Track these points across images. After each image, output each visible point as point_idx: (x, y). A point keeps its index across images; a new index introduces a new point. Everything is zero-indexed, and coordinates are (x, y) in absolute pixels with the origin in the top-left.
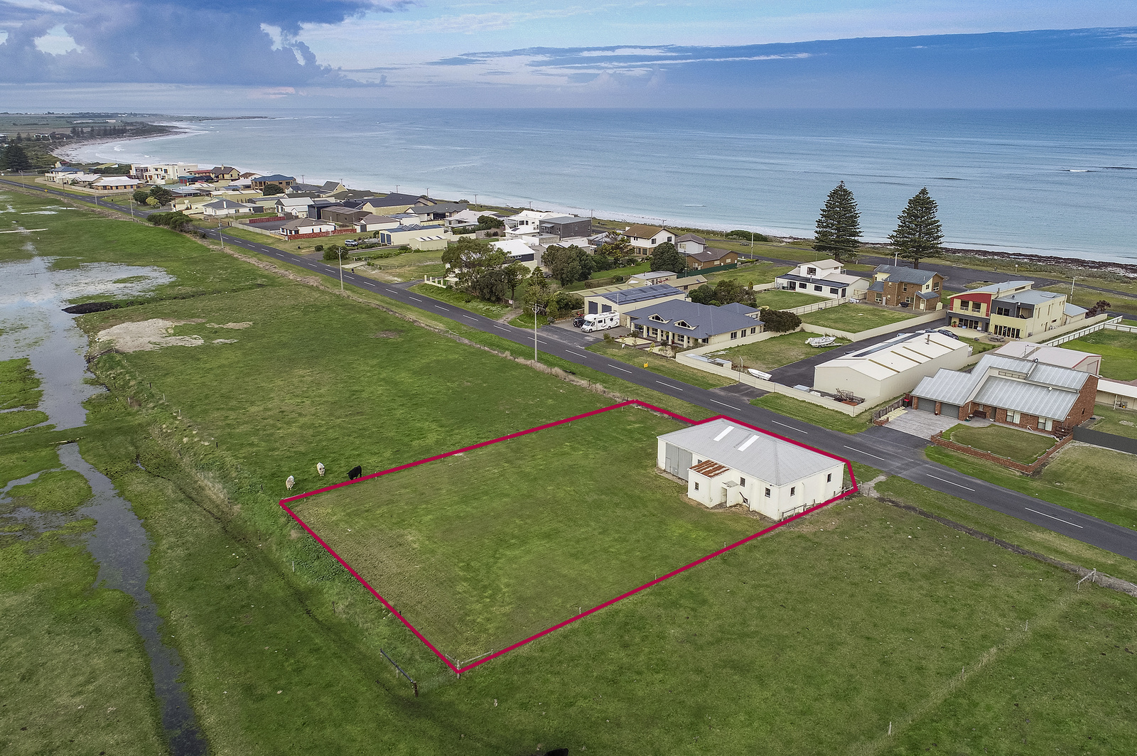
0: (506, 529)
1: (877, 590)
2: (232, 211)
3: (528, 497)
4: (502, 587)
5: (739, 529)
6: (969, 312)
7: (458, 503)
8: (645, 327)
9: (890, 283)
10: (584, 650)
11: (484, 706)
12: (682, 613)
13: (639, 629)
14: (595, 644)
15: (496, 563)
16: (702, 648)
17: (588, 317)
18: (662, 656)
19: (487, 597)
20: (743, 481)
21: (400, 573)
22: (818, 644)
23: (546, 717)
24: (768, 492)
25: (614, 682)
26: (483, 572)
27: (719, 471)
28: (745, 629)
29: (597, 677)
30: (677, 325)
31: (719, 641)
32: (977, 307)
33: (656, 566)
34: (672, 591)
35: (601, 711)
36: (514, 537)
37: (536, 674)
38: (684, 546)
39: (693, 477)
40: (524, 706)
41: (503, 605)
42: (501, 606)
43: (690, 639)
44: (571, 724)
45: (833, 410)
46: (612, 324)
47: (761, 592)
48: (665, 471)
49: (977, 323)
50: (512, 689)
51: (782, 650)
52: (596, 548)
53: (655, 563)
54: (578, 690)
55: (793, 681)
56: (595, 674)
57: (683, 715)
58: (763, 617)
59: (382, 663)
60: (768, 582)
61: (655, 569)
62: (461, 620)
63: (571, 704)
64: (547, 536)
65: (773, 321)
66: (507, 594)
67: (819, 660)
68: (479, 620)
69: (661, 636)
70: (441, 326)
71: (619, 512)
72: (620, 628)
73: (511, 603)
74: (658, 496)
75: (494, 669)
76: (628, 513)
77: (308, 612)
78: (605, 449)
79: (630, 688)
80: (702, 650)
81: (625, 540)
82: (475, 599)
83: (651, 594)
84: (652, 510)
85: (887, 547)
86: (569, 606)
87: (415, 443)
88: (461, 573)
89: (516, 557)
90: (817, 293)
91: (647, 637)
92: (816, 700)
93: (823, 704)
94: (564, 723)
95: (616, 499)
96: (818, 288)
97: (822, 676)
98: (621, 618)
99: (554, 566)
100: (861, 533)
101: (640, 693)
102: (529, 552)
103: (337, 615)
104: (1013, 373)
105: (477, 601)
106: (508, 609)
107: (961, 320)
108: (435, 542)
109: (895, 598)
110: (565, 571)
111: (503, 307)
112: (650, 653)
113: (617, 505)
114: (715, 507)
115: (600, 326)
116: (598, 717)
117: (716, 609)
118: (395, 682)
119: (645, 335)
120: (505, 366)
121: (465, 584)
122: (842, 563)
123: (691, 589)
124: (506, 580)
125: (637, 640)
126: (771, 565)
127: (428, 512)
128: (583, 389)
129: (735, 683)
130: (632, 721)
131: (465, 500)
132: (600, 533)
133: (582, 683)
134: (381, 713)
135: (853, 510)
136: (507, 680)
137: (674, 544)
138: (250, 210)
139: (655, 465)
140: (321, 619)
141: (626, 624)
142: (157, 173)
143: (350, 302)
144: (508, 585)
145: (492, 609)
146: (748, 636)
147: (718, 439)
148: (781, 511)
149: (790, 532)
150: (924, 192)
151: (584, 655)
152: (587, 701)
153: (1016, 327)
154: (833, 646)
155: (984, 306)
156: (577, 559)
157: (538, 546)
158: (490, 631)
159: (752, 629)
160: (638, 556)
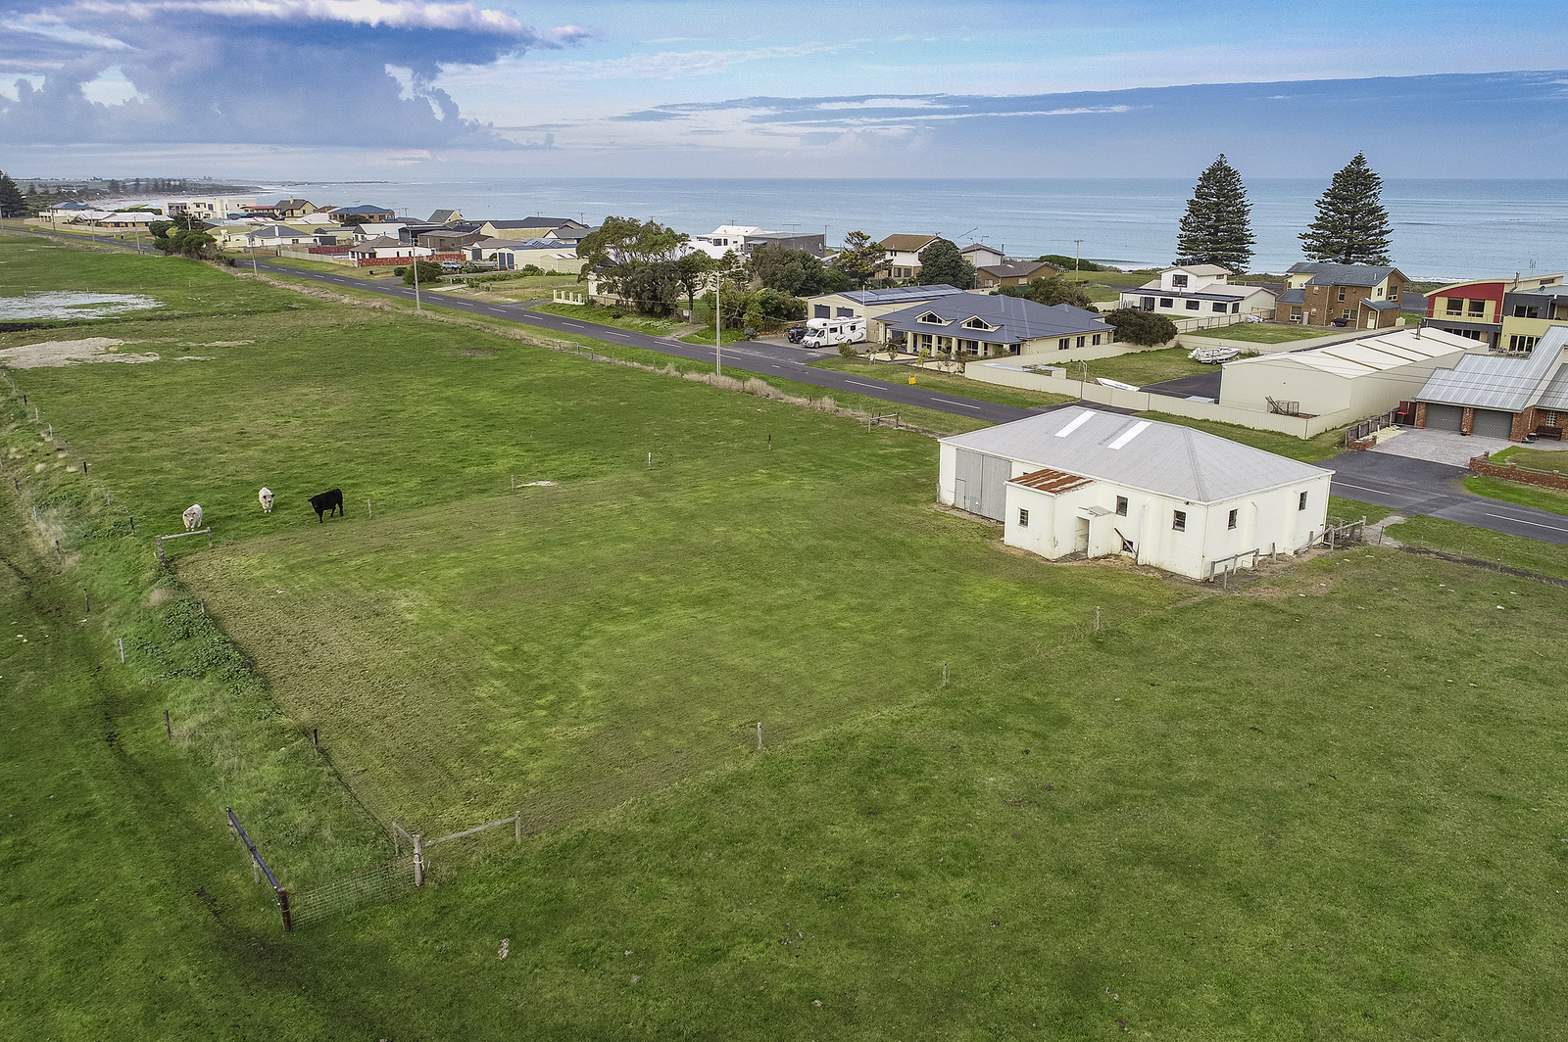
0: (614, 590)
1: (1473, 700)
2: (288, 241)
3: (673, 542)
4: (583, 687)
5: (1120, 593)
6: (1464, 317)
7: (525, 550)
8: (910, 337)
9: (1316, 290)
10: (764, 819)
11: (467, 957)
12: (1012, 742)
13: (905, 774)
14: (793, 808)
15: (578, 645)
16: (1069, 816)
17: (814, 323)
18: (967, 834)
19: (541, 707)
20: (1122, 506)
21: (357, 663)
22: (1370, 809)
23: (637, 990)
24: (1180, 519)
25: (840, 897)
26: (545, 661)
27: (1073, 484)
28: (1175, 778)
29: (792, 884)
30: (965, 326)
31: (1112, 802)
32: (1477, 307)
33: (943, 652)
34: (984, 698)
35: (800, 975)
36: (628, 602)
37: (629, 878)
38: (1003, 619)
39: (1017, 498)
40: (581, 959)
41: (577, 720)
42: (571, 725)
43: (1037, 796)
44: (710, 1012)
45: (1265, 431)
46: (855, 336)
47: (1198, 701)
48: (953, 507)
49: (1478, 331)
50: (558, 911)
51: (1281, 823)
52: (807, 620)
53: (940, 647)
54: (739, 917)
55: (1332, 901)
56: (789, 877)
57: (1039, 987)
58: (1212, 752)
59: (231, 847)
60: (1208, 683)
61: (941, 659)
62: (466, 754)
63: (717, 955)
64: (703, 601)
65: (1130, 325)
66: (589, 702)
67: (1388, 847)
68: (509, 752)
69: (964, 791)
70: (567, 343)
71: (859, 565)
72: (859, 772)
73: (596, 719)
74: (942, 541)
75: (519, 862)
76: (879, 567)
77: (111, 739)
78: (834, 478)
79: (882, 913)
80: (1071, 822)
81: (872, 608)
82: (514, 710)
83: (934, 704)
84: (933, 564)
85: (1459, 624)
86: (734, 726)
87: (471, 471)
88: (495, 664)
89: (626, 636)
91: (926, 790)
92: (1414, 949)
93: (1439, 960)
94: (690, 1008)
95: (853, 546)
96: (1192, 306)
97: (1409, 887)
98: (862, 750)
99: (711, 651)
100: (1388, 602)
101: (912, 927)
102: (658, 627)
103: (173, 742)
105: (517, 715)
106: (586, 730)
108: (457, 611)
109: (1524, 716)
110: (733, 660)
111: (672, 322)
112: (935, 827)
113: (856, 555)
114: (1064, 558)
115: (832, 339)
116: (791, 991)
117: (1092, 734)
118: (246, 893)
119: (910, 348)
120: (665, 382)
121: (497, 683)
122: (1367, 649)
123: (1029, 695)
124: (594, 676)
125: (902, 797)
126: (1208, 652)
127: (459, 562)
128: (799, 408)
129: (1173, 903)
130: (890, 1002)
131: (541, 546)
132: (817, 598)
133: (750, 898)
134: (171, 974)
135: (1358, 565)
136: (547, 890)
137: (982, 616)
138: (315, 240)
139: (935, 499)
140: (131, 752)
141: (875, 763)
142: (198, 210)
143: (427, 321)
144: (596, 685)
145: (547, 730)
146: (1184, 791)
147: (1063, 433)
148: (1210, 559)
149: (1234, 598)
150: (1359, 161)
151: (761, 830)
152: (761, 945)
154: (1411, 814)
155: (1490, 306)
156: (764, 638)
157: (678, 617)
158: (532, 777)
159: (1193, 776)
160: (901, 635)
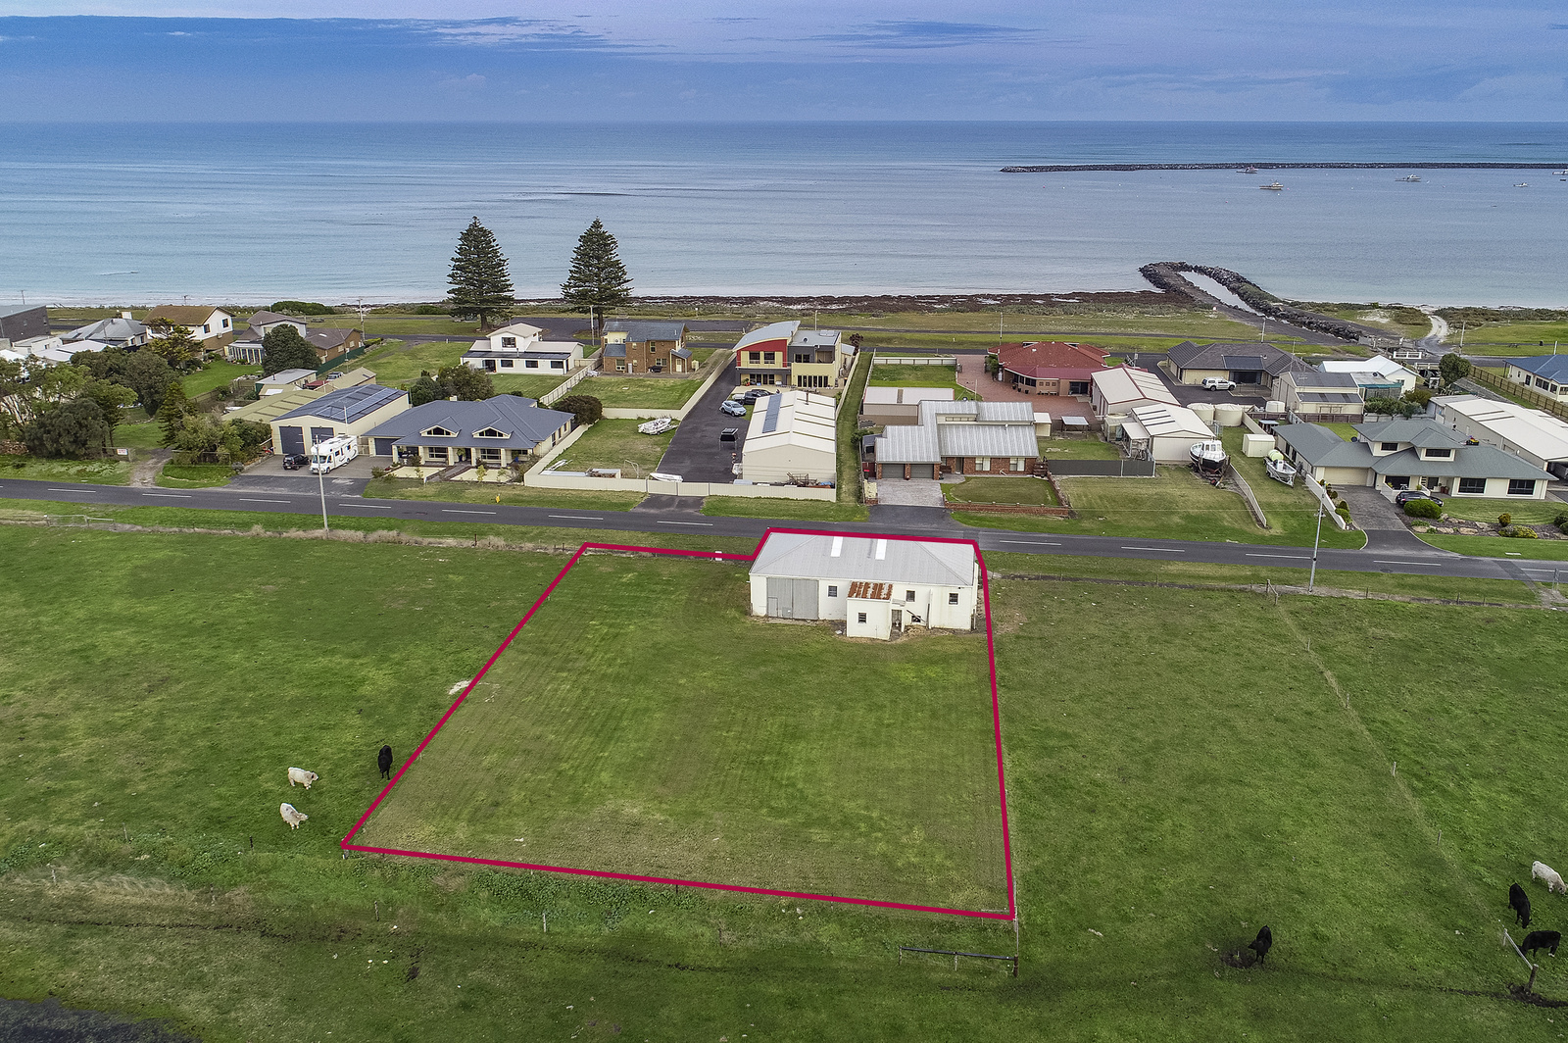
6: (762, 365)
8: (421, 449)
9: (634, 344)
16: (1149, 778)
20: (910, 596)
21: (711, 858)
24: (954, 598)
25: (1146, 849)
27: (885, 590)
30: (477, 436)
31: (1148, 765)
32: (770, 357)
36: (755, 753)
39: (855, 607)
43: (1125, 775)
47: (1092, 703)
48: (767, 617)
49: (772, 376)
51: (1202, 747)
64: (793, 737)
68: (913, 860)
72: (1054, 796)
78: (649, 614)
89: (809, 774)
90: (532, 371)
91: (1091, 792)
96: (533, 364)
99: (869, 765)
101: (1186, 847)
104: (961, 416)
107: (752, 376)
109: (1188, 663)
112: (1123, 805)
114: (892, 637)
115: (337, 461)
117: (1086, 736)
118: (962, 977)
120: (282, 548)
125: (1088, 798)
126: (1050, 674)
128: (470, 550)
139: (748, 614)
141: (1051, 788)
144: (866, 808)
145: (902, 841)
147: (835, 553)
150: (597, 225)
153: (823, 374)
155: (779, 356)
157: (806, 751)
